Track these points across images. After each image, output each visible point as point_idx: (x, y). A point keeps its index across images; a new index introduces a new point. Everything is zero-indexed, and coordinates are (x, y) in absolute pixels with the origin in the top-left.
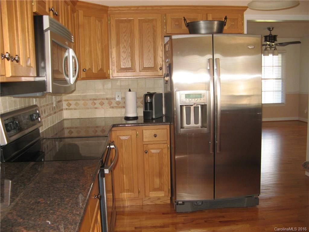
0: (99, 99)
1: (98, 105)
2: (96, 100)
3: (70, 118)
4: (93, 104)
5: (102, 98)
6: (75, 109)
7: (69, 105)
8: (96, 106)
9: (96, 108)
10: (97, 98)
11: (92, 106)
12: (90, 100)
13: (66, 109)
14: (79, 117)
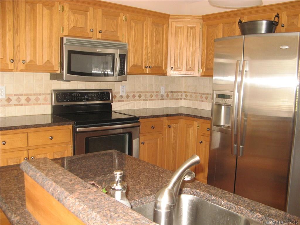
0: (205, 94)
1: (204, 99)
2: (203, 94)
3: (186, 106)
4: (201, 97)
5: (208, 94)
6: (190, 100)
7: (186, 96)
8: (202, 100)
9: (203, 101)
10: (204, 93)
11: (200, 100)
12: (200, 93)
13: (185, 99)
14: (191, 107)
